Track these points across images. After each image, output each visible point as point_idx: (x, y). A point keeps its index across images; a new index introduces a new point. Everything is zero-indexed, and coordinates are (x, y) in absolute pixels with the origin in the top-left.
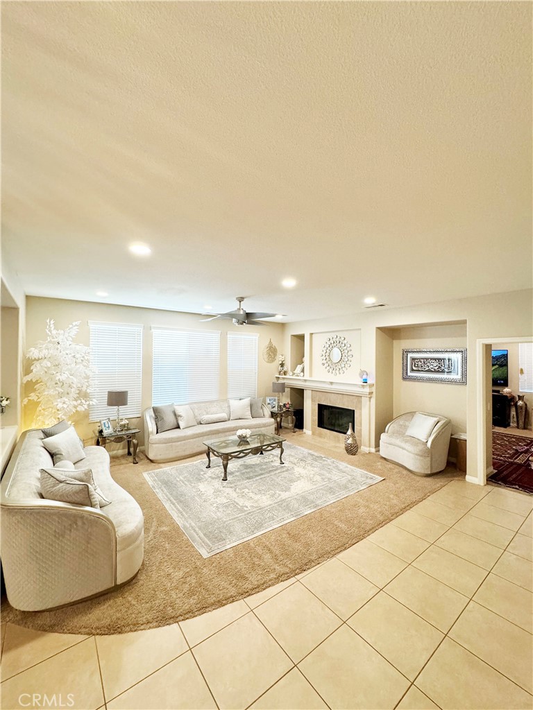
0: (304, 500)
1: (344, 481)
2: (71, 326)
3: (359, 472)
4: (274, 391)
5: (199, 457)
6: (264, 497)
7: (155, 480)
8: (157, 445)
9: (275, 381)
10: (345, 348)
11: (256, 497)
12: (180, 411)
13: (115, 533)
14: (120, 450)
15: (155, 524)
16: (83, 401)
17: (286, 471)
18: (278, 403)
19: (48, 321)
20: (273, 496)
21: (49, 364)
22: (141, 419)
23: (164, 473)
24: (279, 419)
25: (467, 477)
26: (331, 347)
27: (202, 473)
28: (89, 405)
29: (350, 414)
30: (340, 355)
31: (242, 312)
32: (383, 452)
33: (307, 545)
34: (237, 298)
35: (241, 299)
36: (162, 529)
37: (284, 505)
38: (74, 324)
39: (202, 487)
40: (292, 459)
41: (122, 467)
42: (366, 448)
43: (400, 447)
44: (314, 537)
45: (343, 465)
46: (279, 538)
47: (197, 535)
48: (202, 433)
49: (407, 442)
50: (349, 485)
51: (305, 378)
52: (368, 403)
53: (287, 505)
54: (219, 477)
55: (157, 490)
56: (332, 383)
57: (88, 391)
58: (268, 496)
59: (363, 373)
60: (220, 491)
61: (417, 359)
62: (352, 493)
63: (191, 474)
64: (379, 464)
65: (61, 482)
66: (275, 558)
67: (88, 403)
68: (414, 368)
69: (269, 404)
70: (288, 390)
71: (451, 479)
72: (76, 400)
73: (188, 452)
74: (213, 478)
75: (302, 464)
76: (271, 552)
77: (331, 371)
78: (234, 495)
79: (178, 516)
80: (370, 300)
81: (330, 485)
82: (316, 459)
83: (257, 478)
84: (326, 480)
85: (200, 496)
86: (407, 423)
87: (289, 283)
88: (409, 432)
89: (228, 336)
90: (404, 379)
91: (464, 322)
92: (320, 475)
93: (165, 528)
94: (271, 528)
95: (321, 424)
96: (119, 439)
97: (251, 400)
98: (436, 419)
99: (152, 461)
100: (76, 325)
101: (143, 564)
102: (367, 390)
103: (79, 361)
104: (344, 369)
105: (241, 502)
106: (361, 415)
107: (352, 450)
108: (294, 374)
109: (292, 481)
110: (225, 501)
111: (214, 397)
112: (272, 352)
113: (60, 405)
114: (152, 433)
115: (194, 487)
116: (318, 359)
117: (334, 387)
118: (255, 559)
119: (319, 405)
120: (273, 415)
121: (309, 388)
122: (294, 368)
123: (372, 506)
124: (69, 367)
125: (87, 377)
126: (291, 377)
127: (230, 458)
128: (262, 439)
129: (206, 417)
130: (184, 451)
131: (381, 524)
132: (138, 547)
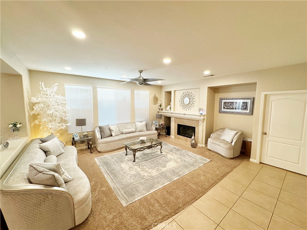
0: (173, 172)
1: (192, 161)
2: (53, 86)
3: (198, 157)
4: (157, 118)
5: (122, 149)
6: (154, 171)
7: (100, 162)
8: (101, 145)
9: (157, 113)
10: (191, 97)
11: (150, 171)
12: (112, 128)
13: (73, 200)
14: (84, 146)
15: (99, 186)
16: (63, 124)
17: (164, 157)
18: (159, 123)
19: (40, 83)
20: (158, 170)
21: (43, 106)
22: (94, 132)
23: (105, 158)
24: (159, 131)
25: (251, 160)
26: (184, 97)
27: (123, 158)
28: (66, 126)
29: (193, 129)
30: (189, 101)
31: (141, 78)
32: (209, 147)
33: (177, 198)
34: (139, 71)
35: (141, 72)
36: (102, 189)
37: (163, 175)
38: (55, 85)
39: (123, 165)
40: (166, 150)
41: (85, 155)
42: (201, 145)
43: (218, 145)
44: (181, 194)
45: (190, 153)
46: (162, 194)
47: (120, 192)
48: (123, 138)
49: (222, 142)
50: (195, 164)
51: (172, 112)
52: (202, 124)
53: (165, 175)
54: (131, 160)
55: (101, 167)
56: (184, 114)
57: (66, 119)
58: (156, 170)
59: (200, 110)
60: (132, 168)
61: (227, 103)
62: (196, 168)
63: (117, 158)
64: (207, 152)
65: (40, 172)
66: (161, 205)
67: (66, 125)
68: (225, 107)
69: (154, 124)
70: (163, 117)
71: (243, 160)
72: (59, 123)
73: (117, 148)
74: (128, 161)
75: (171, 153)
76: (159, 203)
77: (184, 108)
78: (139, 169)
79: (111, 182)
80: (207, 72)
81: (185, 164)
82: (177, 150)
83: (150, 160)
84: (183, 161)
85: (122, 170)
86: (221, 134)
87: (167, 61)
88: (222, 138)
89: (135, 92)
90: (220, 112)
91: (255, 84)
92: (180, 158)
93: (104, 189)
94: (158, 188)
95: (179, 133)
96: (82, 142)
97: (146, 123)
98: (236, 132)
99: (99, 152)
100: (56, 85)
101: (92, 211)
102: (202, 118)
103: (60, 104)
104: (190, 107)
105: (142, 173)
106: (198, 129)
107: (194, 146)
108: (166, 110)
109: (167, 162)
110: (135, 173)
111: (129, 121)
112: (156, 100)
113: (50, 126)
114: (99, 138)
115: (119, 165)
116: (178, 103)
117: (186, 116)
118: (151, 207)
119: (178, 124)
120: (156, 129)
121: (173, 117)
122: (166, 107)
123: (207, 175)
124: (54, 107)
125: (65, 112)
126: (165, 111)
127: (136, 151)
128: (152, 141)
129: (125, 131)
130: (115, 147)
131: (213, 185)
132: (87, 205)
